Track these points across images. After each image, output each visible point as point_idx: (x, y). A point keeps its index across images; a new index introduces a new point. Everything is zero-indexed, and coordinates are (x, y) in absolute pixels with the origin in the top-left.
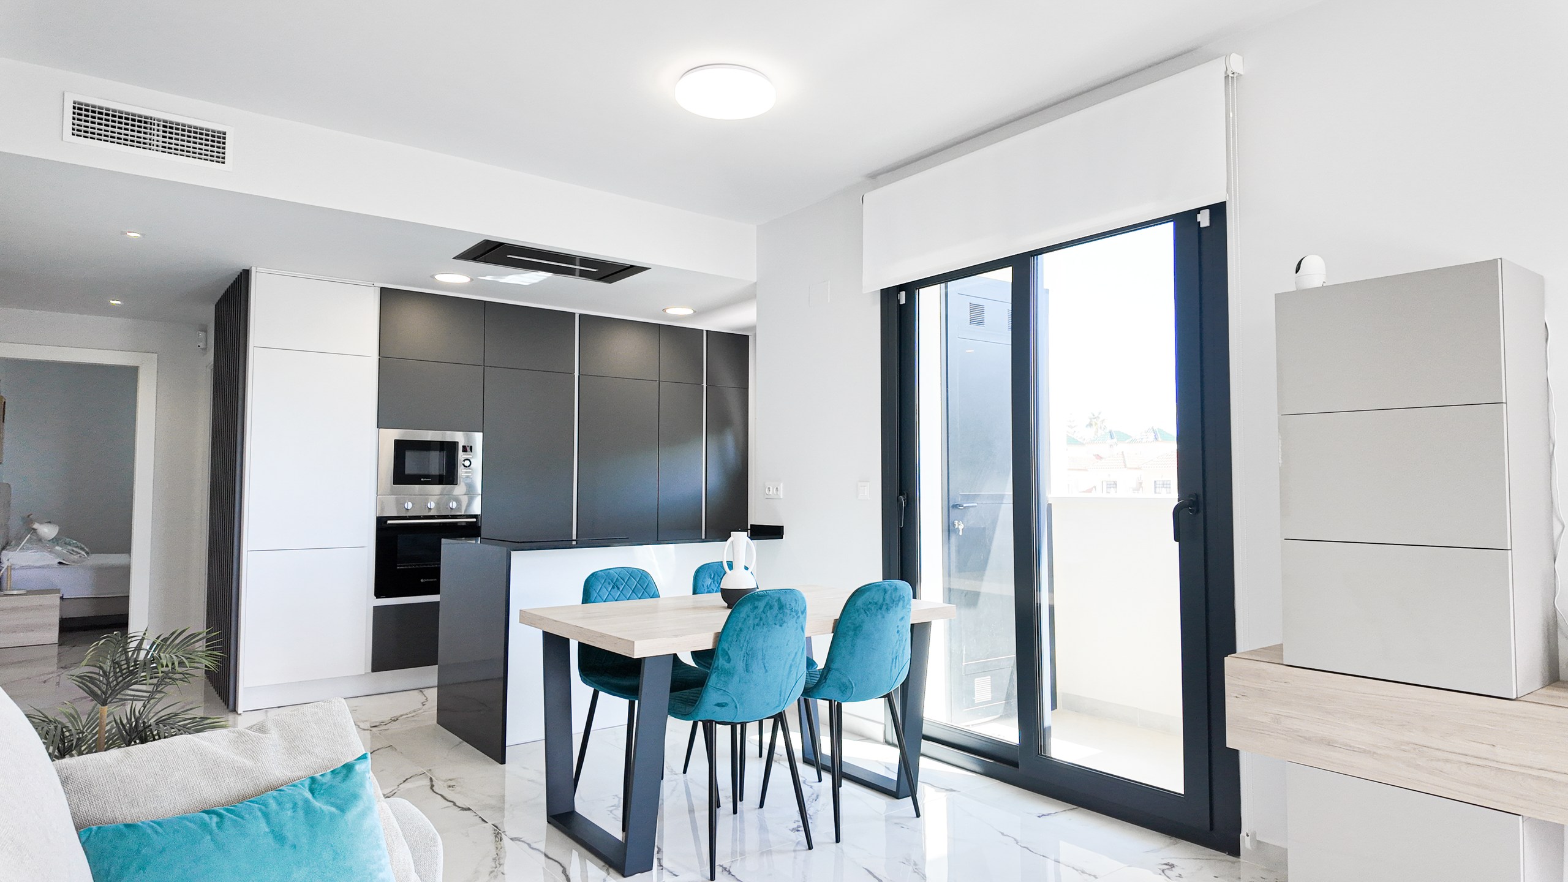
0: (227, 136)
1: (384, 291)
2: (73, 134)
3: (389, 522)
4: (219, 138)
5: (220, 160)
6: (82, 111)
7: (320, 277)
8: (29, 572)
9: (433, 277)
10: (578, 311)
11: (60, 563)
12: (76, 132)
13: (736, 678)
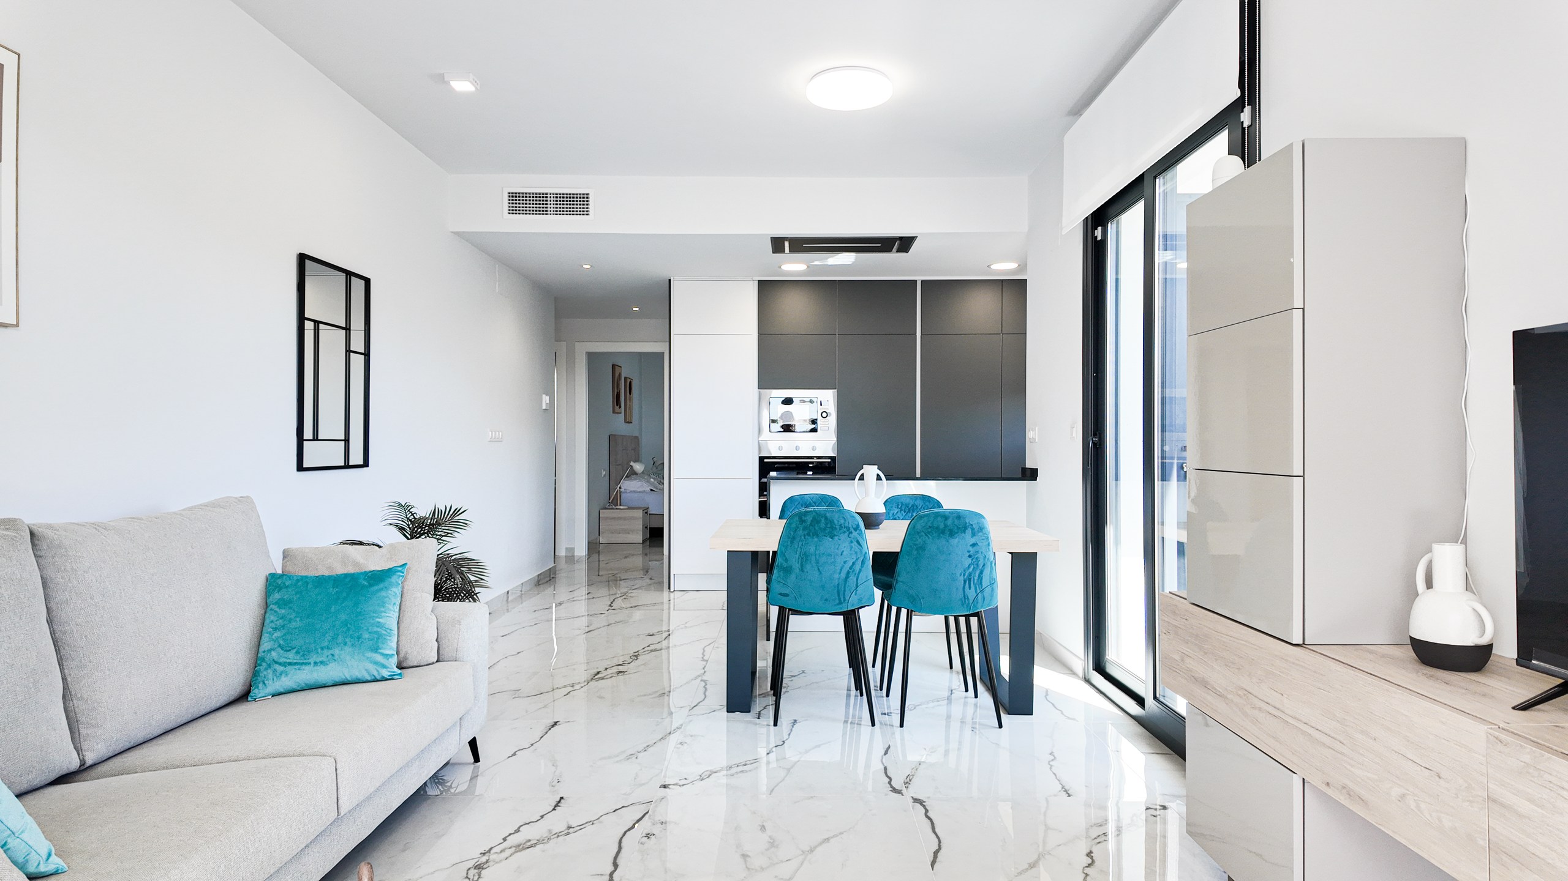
0: (590, 196)
1: (761, 283)
2: (510, 213)
3: (766, 460)
4: (584, 199)
5: (585, 213)
6: (514, 197)
7: (711, 278)
8: (636, 495)
9: (780, 267)
10: (919, 278)
11: (651, 490)
12: (511, 212)
13: (793, 576)
